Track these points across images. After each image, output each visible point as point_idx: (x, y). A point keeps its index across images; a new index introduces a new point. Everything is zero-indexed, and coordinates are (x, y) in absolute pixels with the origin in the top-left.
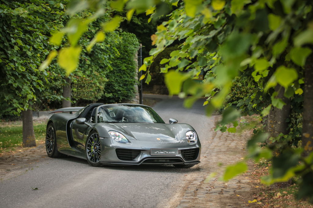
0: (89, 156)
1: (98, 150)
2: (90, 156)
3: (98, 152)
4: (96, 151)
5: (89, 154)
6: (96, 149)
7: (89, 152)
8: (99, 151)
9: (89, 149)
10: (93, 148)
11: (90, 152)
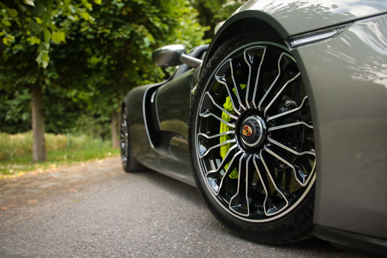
0: (211, 175)
1: (265, 141)
2: (216, 176)
3: (266, 155)
4: (249, 150)
5: (209, 168)
6: (251, 139)
7: (207, 159)
8: (274, 148)
9: (207, 143)
10: (231, 136)
11: (215, 154)
